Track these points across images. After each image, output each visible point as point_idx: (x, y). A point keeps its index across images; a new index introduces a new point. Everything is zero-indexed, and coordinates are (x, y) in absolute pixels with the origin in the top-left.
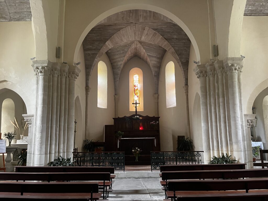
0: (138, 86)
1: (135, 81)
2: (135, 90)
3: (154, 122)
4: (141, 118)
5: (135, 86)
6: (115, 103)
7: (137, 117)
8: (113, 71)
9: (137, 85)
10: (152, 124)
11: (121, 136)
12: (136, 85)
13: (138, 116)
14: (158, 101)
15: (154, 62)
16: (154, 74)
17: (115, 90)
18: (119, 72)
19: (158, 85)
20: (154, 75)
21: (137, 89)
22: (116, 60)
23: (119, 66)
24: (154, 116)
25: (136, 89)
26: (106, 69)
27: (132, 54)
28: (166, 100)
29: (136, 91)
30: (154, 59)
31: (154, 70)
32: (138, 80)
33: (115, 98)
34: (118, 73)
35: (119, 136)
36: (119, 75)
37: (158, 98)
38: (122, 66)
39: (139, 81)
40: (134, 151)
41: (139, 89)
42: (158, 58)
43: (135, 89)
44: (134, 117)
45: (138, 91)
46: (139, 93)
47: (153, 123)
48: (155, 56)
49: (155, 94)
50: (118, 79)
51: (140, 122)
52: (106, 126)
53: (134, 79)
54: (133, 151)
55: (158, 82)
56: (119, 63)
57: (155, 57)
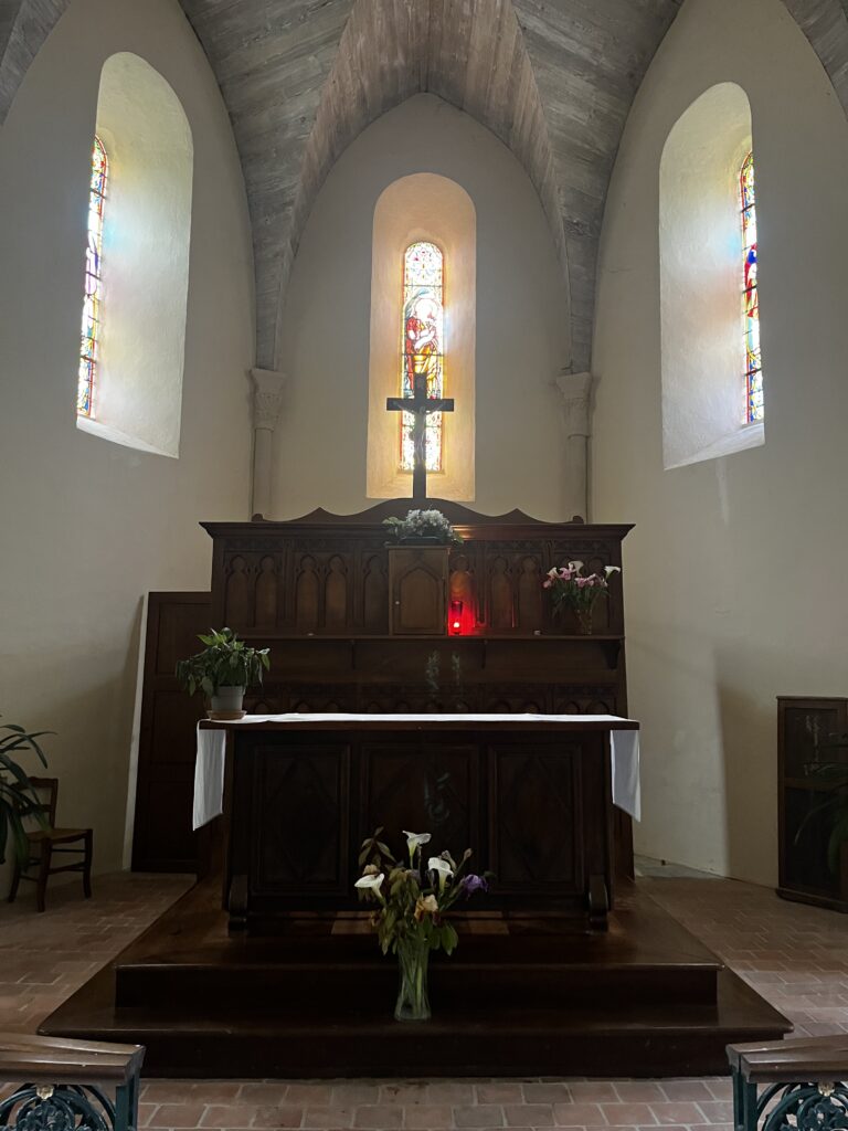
0: (439, 325)
1: (415, 291)
2: (411, 352)
3: (579, 565)
4: (460, 531)
5: (412, 324)
6: (255, 430)
7: (427, 522)
8: (248, 183)
9: (430, 316)
10: (558, 581)
11: (241, 692)
12: (422, 317)
13: (435, 513)
14: (589, 427)
15: (568, 111)
16: (561, 213)
17: (261, 328)
18: (293, 185)
19: (590, 303)
20: (569, 224)
21: (431, 346)
22: (268, 82)
23: (289, 135)
24: (577, 519)
25: (418, 345)
26: (185, 145)
27: (393, 55)
28: (666, 410)
29: (419, 358)
30: (576, 83)
31: (562, 179)
32: (435, 278)
33: (255, 388)
34: (282, 192)
35: (207, 683)
36: (291, 210)
37: (589, 402)
38: (314, 137)
39: (443, 286)
40: (385, 886)
41: (440, 349)
42: (601, 79)
43: (414, 342)
44: (403, 517)
45: (433, 359)
46: (441, 376)
47: (574, 575)
48: (585, 53)
49: (570, 369)
50: (285, 244)
51: (451, 572)
52: (160, 603)
53: (410, 273)
54: (369, 882)
55: (593, 283)
56: (294, 109)
57: (584, 66)
